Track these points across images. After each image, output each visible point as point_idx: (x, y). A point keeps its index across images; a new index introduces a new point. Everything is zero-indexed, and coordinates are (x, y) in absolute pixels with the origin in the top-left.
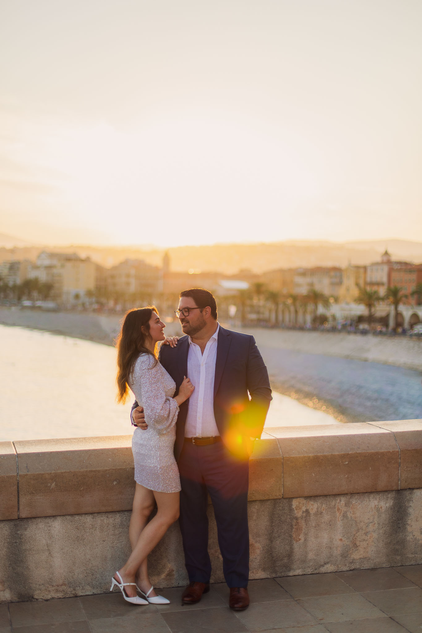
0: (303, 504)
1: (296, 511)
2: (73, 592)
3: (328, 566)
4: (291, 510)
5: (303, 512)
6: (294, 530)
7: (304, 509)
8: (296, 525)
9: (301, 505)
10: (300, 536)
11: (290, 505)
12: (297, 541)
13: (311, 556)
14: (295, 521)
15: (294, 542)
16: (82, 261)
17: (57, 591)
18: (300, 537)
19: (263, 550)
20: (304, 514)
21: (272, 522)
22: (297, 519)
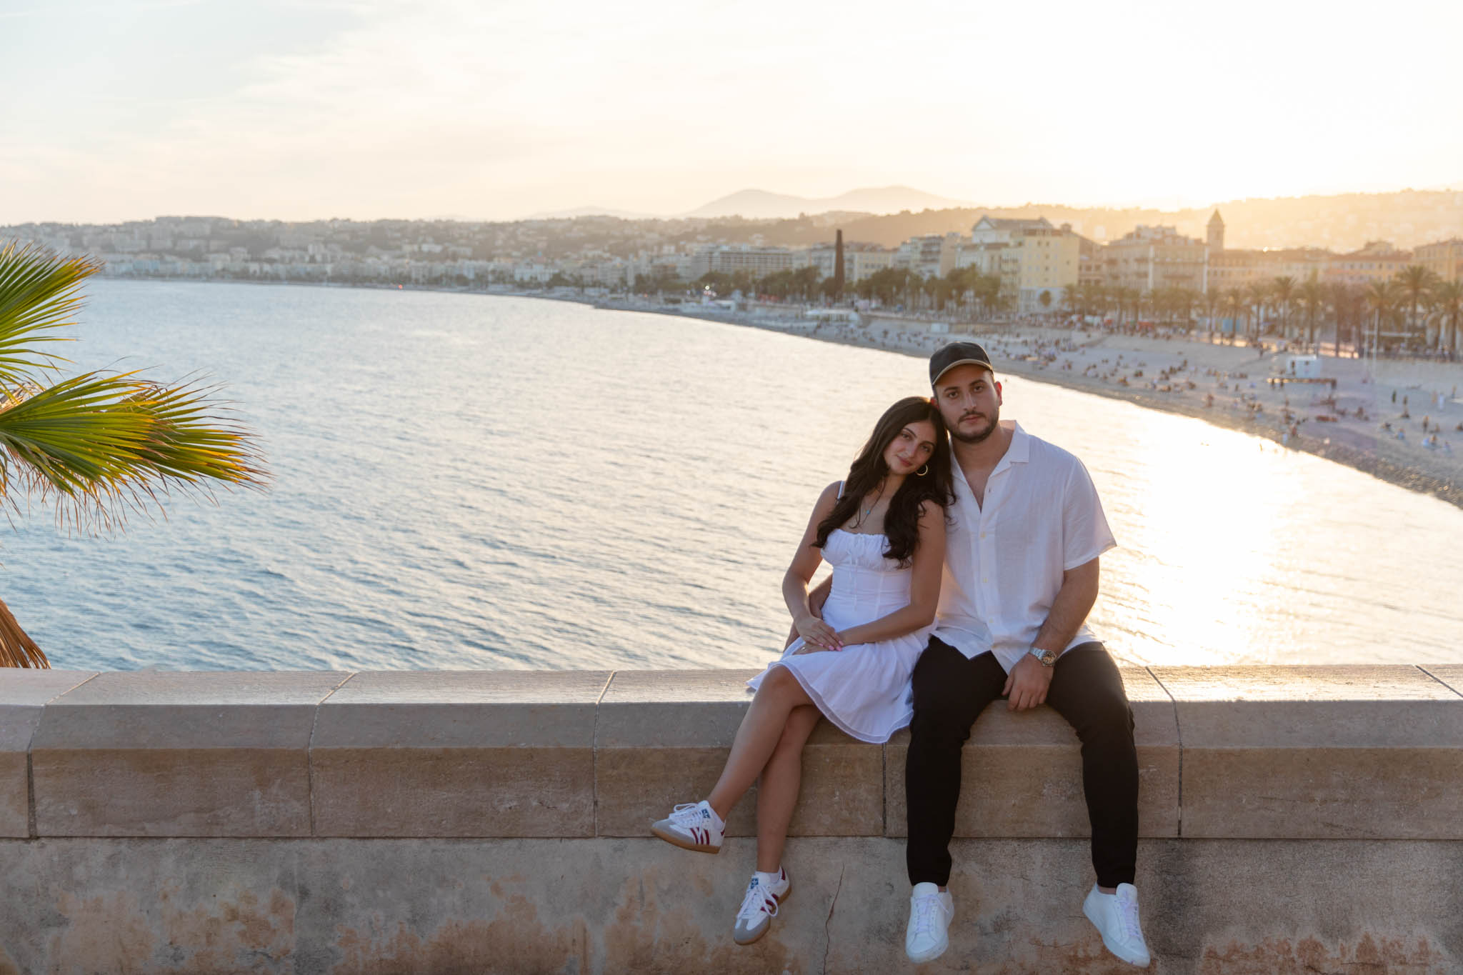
16: (1056, 233)
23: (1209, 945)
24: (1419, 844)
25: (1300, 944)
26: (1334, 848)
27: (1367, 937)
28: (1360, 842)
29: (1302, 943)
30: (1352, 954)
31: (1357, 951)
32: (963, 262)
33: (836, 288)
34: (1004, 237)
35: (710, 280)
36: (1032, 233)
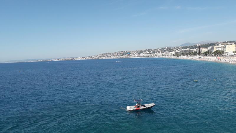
32: (218, 49)
33: (199, 54)
34: (223, 46)
35: (182, 54)
36: (227, 45)
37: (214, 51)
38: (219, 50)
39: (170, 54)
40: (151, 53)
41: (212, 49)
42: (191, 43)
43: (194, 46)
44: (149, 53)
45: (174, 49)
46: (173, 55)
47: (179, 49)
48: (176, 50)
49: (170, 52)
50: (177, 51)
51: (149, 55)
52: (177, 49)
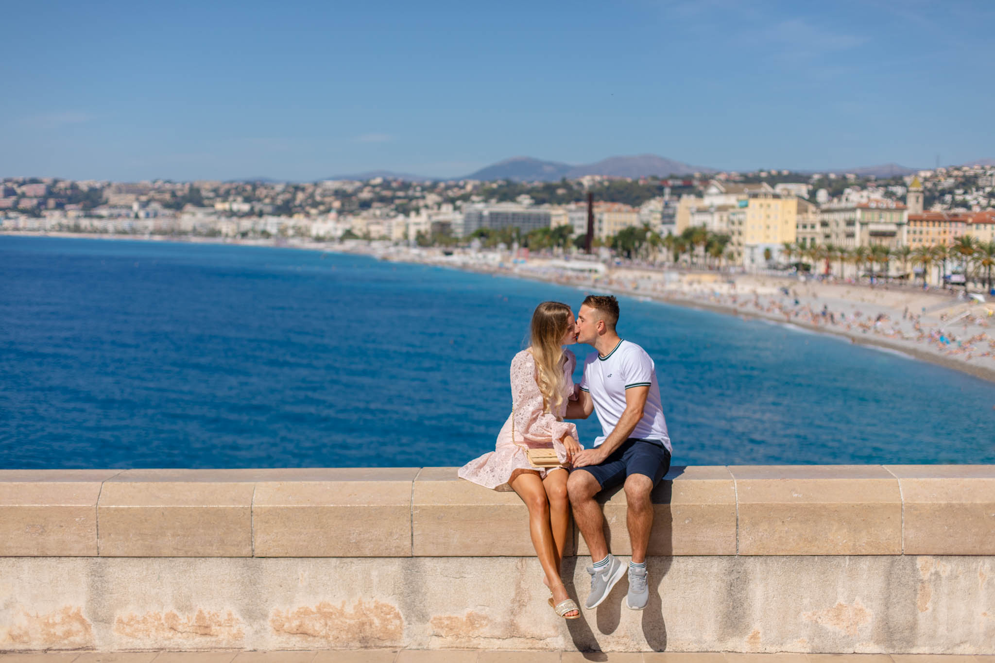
0: (932, 563)
1: (921, 573)
2: (637, 647)
3: (967, 645)
4: (914, 570)
5: (931, 574)
6: (918, 596)
7: (933, 570)
8: (921, 590)
9: (928, 564)
10: (926, 604)
11: (914, 565)
12: (922, 611)
13: (942, 630)
14: (920, 584)
15: (919, 611)
17: (618, 643)
18: (927, 606)
19: (877, 618)
20: (933, 577)
21: (889, 584)
22: (922, 582)
23: (118, 616)
24: (224, 559)
25: (165, 615)
26: (180, 562)
27: (201, 612)
28: (193, 558)
29: (167, 615)
30: (193, 621)
31: (196, 619)
32: (696, 221)
33: (586, 243)
34: (732, 200)
35: (481, 234)
36: (755, 196)
37: (677, 230)
38: (705, 225)
39: (397, 233)
40: (261, 214)
41: (668, 218)
42: (550, 164)
43: (565, 185)
44: (246, 207)
45: (432, 198)
46: (422, 241)
47: (466, 198)
48: (439, 205)
49: (401, 218)
50: (447, 213)
51: (246, 224)
52: (452, 201)
